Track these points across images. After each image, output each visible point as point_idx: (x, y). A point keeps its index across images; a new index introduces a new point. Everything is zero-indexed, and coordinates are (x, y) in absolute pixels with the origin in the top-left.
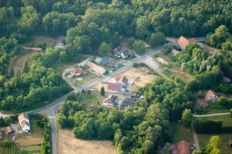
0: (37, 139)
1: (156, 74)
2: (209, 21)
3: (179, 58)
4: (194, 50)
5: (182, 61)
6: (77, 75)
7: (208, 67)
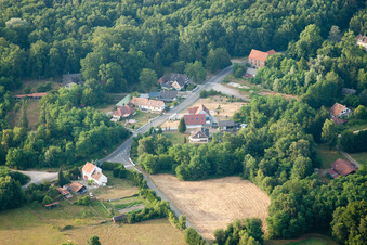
0: (126, 191)
1: (240, 100)
2: (283, 26)
3: (266, 76)
4: (283, 62)
5: (272, 78)
6: (126, 115)
7: (318, 78)
